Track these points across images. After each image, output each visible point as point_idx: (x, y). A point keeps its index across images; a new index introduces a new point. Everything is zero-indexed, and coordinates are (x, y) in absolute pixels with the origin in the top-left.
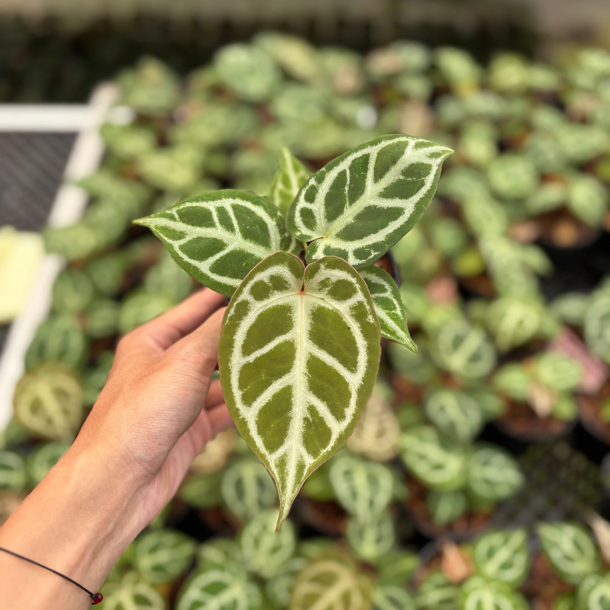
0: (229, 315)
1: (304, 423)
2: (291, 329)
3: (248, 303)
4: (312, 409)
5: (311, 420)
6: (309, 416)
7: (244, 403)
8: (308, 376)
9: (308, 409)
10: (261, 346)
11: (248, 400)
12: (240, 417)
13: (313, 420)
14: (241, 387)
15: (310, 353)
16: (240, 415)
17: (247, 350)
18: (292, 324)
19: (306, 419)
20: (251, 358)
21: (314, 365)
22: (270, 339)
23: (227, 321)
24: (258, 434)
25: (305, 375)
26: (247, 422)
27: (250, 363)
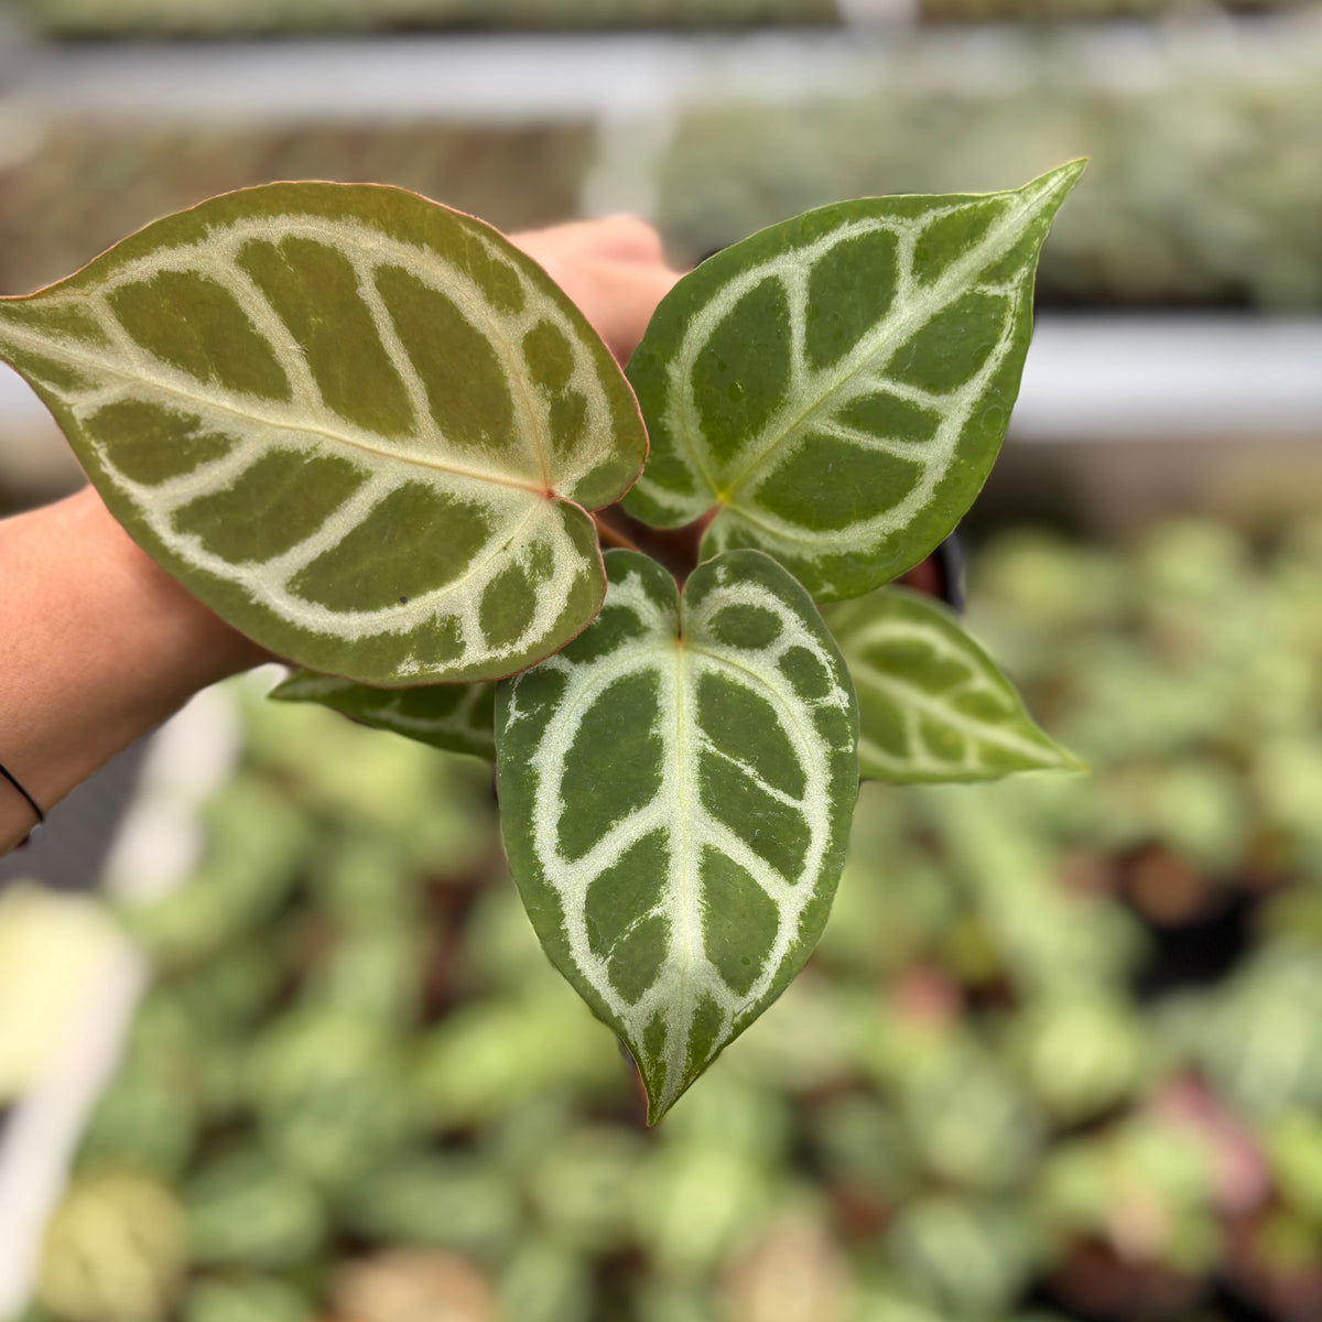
0: (484, 240)
1: (186, 415)
2: (444, 433)
3: (517, 312)
4: (219, 446)
5: (191, 436)
6: (201, 433)
7: (246, 244)
8: (308, 454)
9: (221, 436)
10: (400, 329)
11: (255, 258)
12: (208, 225)
13: (188, 442)
14: (291, 244)
15: (369, 475)
16: (214, 226)
17: (392, 280)
18: (458, 441)
19: (195, 422)
20: (369, 293)
21: (339, 477)
22: (420, 362)
23: (469, 232)
24: (160, 272)
25: (314, 448)
26: (195, 244)
27: (355, 286)
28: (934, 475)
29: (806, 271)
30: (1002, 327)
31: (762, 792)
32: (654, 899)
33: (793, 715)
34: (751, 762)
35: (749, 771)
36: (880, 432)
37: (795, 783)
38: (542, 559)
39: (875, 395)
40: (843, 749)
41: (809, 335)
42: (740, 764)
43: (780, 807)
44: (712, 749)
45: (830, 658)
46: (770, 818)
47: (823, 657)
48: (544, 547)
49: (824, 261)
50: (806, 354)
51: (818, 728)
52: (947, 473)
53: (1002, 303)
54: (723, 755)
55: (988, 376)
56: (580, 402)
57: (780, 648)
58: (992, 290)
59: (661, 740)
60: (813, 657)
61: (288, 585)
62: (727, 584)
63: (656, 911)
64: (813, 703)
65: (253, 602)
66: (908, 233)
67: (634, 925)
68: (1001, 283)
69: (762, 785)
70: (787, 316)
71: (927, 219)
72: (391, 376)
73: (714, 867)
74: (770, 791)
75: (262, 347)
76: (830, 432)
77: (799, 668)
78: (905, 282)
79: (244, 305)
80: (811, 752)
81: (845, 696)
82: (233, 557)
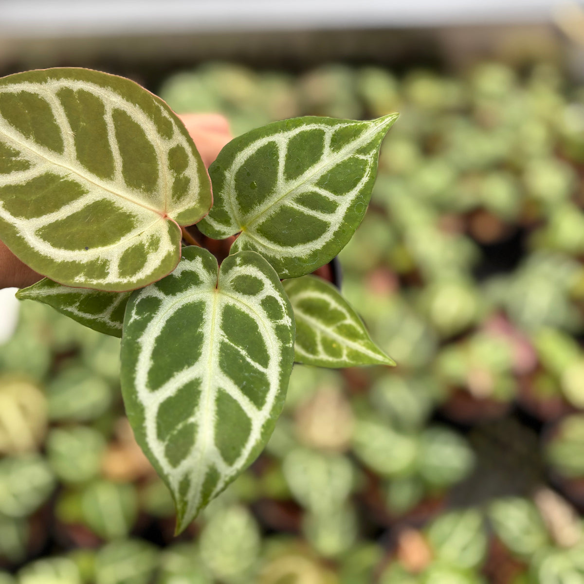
0: (162, 108)
1: (14, 150)
2: (126, 182)
3: (169, 139)
4: (25, 166)
5: (14, 159)
6: (19, 159)
7: (62, 88)
8: (63, 178)
9: (27, 162)
10: (118, 136)
11: (65, 95)
12: (49, 78)
13: (11, 161)
14: (81, 92)
15: (87, 192)
16: (51, 78)
17: (119, 115)
18: (131, 186)
19: (17, 154)
20: (108, 118)
21: (74, 190)
22: (123, 151)
23: (156, 103)
24: (23, 91)
25: (66, 176)
26: (41, 84)
27: (103, 114)
28: (334, 228)
29: (287, 141)
30: (365, 171)
31: (248, 363)
32: (191, 413)
33: (266, 328)
34: (244, 348)
35: (243, 353)
36: (313, 208)
37: (264, 360)
38: (155, 243)
39: (312, 192)
40: (287, 345)
41: (286, 166)
42: (239, 349)
43: (256, 371)
44: (226, 341)
45: (284, 302)
46: (252, 377)
47: (281, 301)
48: (157, 238)
49: (295, 138)
50: (284, 173)
51: (277, 334)
52: (340, 227)
53: (365, 162)
54: (231, 344)
55: (358, 190)
56: (187, 181)
57: (262, 296)
58: (361, 157)
59: (203, 335)
60: (276, 301)
61: (36, 231)
62: (241, 265)
63: (192, 420)
64: (275, 322)
65: (18, 235)
66: (329, 132)
67: (180, 426)
68: (365, 155)
69: (249, 360)
70: (278, 157)
71: (337, 127)
72: (109, 153)
73: (223, 399)
74: (252, 363)
75: (56, 129)
76: (292, 206)
77: (269, 305)
78: (327, 150)
79: (54, 112)
80: (273, 346)
81: (290, 320)
82: (15, 214)
